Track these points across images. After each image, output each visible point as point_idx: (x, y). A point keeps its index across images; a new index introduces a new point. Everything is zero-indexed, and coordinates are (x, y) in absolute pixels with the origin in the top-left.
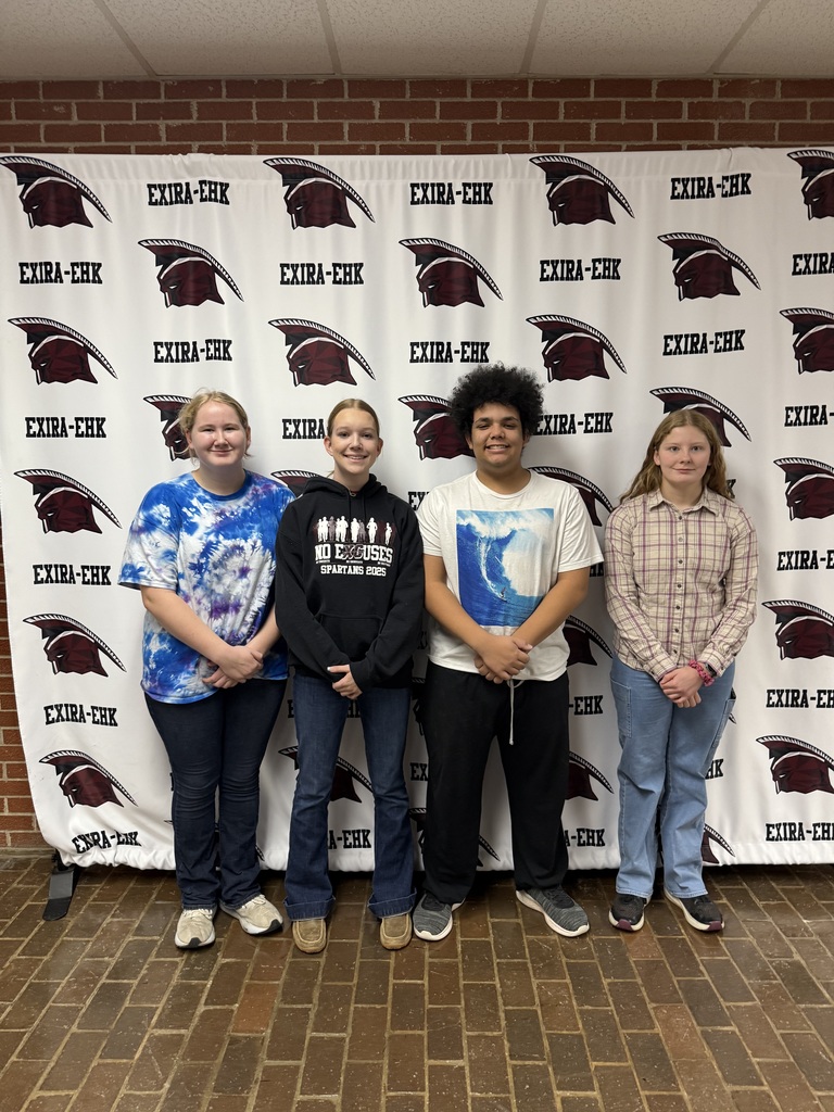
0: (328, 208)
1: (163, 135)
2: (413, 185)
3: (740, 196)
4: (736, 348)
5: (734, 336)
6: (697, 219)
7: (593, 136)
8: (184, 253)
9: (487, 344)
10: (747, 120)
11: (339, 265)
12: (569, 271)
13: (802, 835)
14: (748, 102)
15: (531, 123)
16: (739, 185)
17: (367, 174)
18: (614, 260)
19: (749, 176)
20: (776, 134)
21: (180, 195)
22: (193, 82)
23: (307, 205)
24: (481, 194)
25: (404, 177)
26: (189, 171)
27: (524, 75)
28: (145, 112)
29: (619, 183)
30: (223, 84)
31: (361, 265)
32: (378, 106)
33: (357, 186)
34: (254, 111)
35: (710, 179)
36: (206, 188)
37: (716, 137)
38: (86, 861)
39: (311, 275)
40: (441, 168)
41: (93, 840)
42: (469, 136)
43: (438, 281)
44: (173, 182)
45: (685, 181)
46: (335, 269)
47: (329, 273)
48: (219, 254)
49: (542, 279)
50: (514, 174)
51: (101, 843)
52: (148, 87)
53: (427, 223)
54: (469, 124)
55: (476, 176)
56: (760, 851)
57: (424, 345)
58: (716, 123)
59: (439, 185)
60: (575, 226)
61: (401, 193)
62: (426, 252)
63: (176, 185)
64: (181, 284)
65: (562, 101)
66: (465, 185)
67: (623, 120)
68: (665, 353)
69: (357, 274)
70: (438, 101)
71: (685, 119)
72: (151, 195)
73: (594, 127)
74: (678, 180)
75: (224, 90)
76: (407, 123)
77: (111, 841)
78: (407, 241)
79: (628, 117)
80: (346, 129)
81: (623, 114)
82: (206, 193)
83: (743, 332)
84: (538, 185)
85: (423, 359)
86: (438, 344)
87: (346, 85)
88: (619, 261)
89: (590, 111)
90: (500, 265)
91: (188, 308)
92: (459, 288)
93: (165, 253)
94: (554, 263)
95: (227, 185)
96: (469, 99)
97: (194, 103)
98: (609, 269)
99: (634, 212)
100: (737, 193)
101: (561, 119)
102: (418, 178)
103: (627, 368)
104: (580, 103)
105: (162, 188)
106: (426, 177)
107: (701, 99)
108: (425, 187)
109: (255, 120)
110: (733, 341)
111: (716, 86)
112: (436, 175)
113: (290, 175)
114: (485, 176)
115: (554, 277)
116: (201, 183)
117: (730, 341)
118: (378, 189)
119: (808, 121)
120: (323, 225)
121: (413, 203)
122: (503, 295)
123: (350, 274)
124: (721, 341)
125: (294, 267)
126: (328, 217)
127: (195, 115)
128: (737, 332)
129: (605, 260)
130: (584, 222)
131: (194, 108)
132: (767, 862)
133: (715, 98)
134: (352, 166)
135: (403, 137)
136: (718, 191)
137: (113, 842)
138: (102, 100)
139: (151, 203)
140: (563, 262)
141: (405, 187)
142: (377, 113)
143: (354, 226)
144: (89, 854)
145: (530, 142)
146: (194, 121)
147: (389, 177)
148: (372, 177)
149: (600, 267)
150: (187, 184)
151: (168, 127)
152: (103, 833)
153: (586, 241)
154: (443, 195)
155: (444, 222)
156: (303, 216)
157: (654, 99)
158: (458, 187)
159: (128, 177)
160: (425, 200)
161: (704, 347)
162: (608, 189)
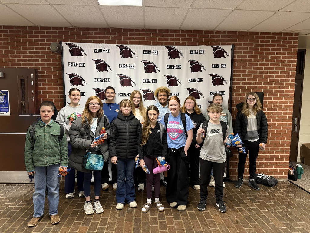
0: (128, 54)
1: (111, 38)
3: (202, 54)
6: (195, 58)
8: (101, 62)
9: (157, 80)
11: (130, 65)
12: (171, 67)
16: (202, 52)
19: (204, 50)
21: (100, 51)
22: (117, 29)
23: (124, 54)
24: (156, 53)
25: (142, 49)
28: (107, 34)
29: (181, 51)
30: (122, 29)
34: (128, 34)
35: (197, 51)
36: (105, 50)
39: (125, 66)
40: (149, 48)
43: (148, 68)
44: (99, 49)
45: (193, 51)
47: (128, 66)
48: (108, 62)
49: (167, 68)
50: (162, 49)
52: (108, 29)
53: (147, 58)
55: (155, 49)
57: (145, 80)
59: (148, 51)
60: (173, 59)
62: (146, 63)
64: (100, 67)
65: (186, 34)
66: (153, 51)
68: (189, 82)
69: (133, 66)
70: (163, 33)
74: (191, 51)
78: (143, 61)
83: (203, 78)
84: (166, 51)
85: (145, 82)
86: (148, 79)
87: (146, 30)
88: (181, 65)
89: (192, 36)
90: (159, 65)
93: (97, 62)
94: (169, 66)
95: (109, 50)
96: (169, 33)
97: (117, 32)
98: (179, 67)
99: (184, 56)
102: (146, 49)
103: (182, 84)
104: (190, 34)
105: (97, 50)
108: (146, 51)
109: (128, 36)
110: (201, 80)
113: (121, 48)
114: (157, 49)
115: (169, 68)
118: (137, 51)
121: (144, 54)
122: (160, 71)
123: (132, 66)
124: (199, 80)
126: (128, 56)
129: (178, 65)
130: (175, 58)
136: (199, 53)
138: (99, 31)
139: (95, 52)
140: (171, 65)
141: (143, 51)
142: (152, 35)
143: (133, 58)
146: (117, 36)
147: (139, 49)
148: (136, 49)
150: (102, 49)
153: (175, 62)
154: (149, 53)
155: (149, 58)
159: (90, 47)
160: (146, 53)
161: (196, 81)
162: (179, 52)
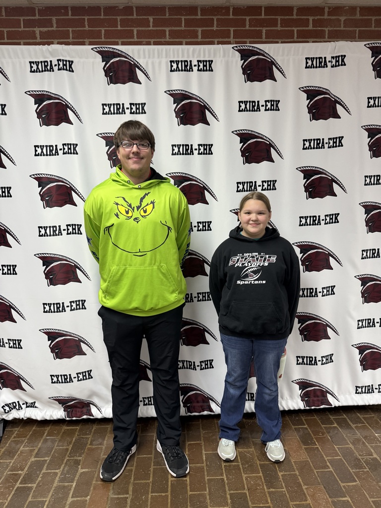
0: (127, 74)
1: (38, 35)
2: (171, 62)
3: (340, 67)
4: (339, 146)
5: (338, 139)
6: (320, 79)
7: (264, 36)
8: (50, 98)
9: (212, 145)
10: (342, 28)
11: (133, 104)
12: (254, 107)
13: (373, 390)
14: (343, 19)
15: (232, 29)
16: (340, 61)
17: (147, 56)
18: (276, 101)
19: (345, 56)
20: (357, 35)
21: (47, 67)
22: (53, 7)
23: (116, 72)
24: (207, 66)
25: (166, 57)
26: (51, 54)
27: (228, 4)
28: (28, 24)
29: (279, 60)
30: (69, 9)
31: (145, 104)
32: (151, 20)
33: (142, 62)
34: (86, 23)
35: (325, 58)
36: (61, 63)
37: (326, 37)
38: (10, 417)
39: (118, 109)
40: (185, 53)
41: (13, 406)
42: (200, 36)
43: (185, 112)
44: (43, 60)
45: (312, 59)
46: (131, 106)
47: (128, 108)
48: (69, 98)
49: (239, 111)
50: (224, 56)
51: (17, 407)
52: (30, 10)
53: (179, 82)
54: (200, 30)
55: (204, 56)
56: (352, 399)
57: (179, 146)
58: (326, 29)
59: (185, 61)
60: (256, 83)
61: (165, 66)
62: (179, 97)
63: (45, 62)
64: (48, 114)
65: (248, 18)
66: (198, 61)
67: (279, 28)
68: (304, 149)
69: (143, 108)
70: (183, 18)
71: (311, 27)
72: (31, 67)
73: (264, 31)
74: (309, 58)
75: (70, 12)
76: (167, 29)
77: (23, 406)
78: (169, 91)
79: (281, 26)
80: (135, 33)
81: (279, 25)
82: (61, 65)
83: (342, 137)
84: (237, 61)
85: (179, 153)
86: (186, 145)
87: (135, 9)
88: (279, 101)
89: (262, 23)
90: (217, 103)
91: (52, 127)
92: (196, 116)
93: (39, 98)
94: (246, 103)
95: (72, 62)
96: (199, 17)
97: (54, 19)
98: (274, 105)
99: (286, 76)
100: (339, 65)
101: (247, 27)
102: (174, 57)
103: (284, 156)
104: (257, 19)
105: (37, 63)
106: (178, 57)
107: (319, 17)
108: (177, 62)
109: (87, 28)
110: (337, 142)
111: (326, 10)
112: (183, 56)
113: (106, 56)
114: (209, 56)
115: (245, 110)
116: (58, 60)
117: (336, 142)
118: (153, 63)
119: (373, 28)
120: (124, 83)
121: (171, 71)
122: (219, 119)
123: (139, 109)
124: (331, 142)
125: (109, 105)
126: (127, 79)
127: (55, 25)
128: (339, 137)
129: (271, 101)
130: (261, 81)
131: (54, 22)
132: (356, 404)
133: (326, 17)
134: (139, 51)
135: (165, 37)
136: (329, 64)
137: (24, 406)
138: (4, 17)
139: (31, 71)
140: (250, 102)
141: (167, 62)
142: (151, 24)
143: (141, 83)
144: (11, 413)
145: (232, 39)
146: (54, 28)
147: (158, 57)
148: (149, 57)
149: (269, 105)
150: (51, 61)
151: (40, 32)
152: (18, 402)
153: (262, 91)
154: (187, 67)
155: (187, 81)
156: (113, 77)
157: (295, 17)
158: (195, 62)
159: (19, 58)
160: (177, 70)
161: (323, 145)
162: (273, 63)
